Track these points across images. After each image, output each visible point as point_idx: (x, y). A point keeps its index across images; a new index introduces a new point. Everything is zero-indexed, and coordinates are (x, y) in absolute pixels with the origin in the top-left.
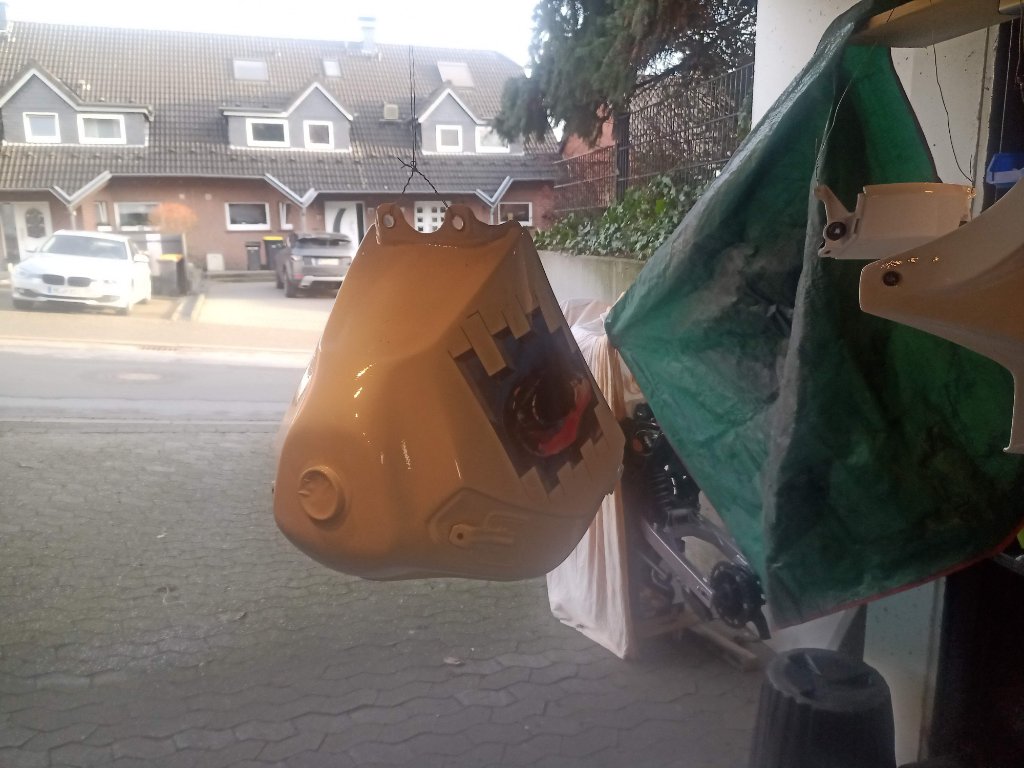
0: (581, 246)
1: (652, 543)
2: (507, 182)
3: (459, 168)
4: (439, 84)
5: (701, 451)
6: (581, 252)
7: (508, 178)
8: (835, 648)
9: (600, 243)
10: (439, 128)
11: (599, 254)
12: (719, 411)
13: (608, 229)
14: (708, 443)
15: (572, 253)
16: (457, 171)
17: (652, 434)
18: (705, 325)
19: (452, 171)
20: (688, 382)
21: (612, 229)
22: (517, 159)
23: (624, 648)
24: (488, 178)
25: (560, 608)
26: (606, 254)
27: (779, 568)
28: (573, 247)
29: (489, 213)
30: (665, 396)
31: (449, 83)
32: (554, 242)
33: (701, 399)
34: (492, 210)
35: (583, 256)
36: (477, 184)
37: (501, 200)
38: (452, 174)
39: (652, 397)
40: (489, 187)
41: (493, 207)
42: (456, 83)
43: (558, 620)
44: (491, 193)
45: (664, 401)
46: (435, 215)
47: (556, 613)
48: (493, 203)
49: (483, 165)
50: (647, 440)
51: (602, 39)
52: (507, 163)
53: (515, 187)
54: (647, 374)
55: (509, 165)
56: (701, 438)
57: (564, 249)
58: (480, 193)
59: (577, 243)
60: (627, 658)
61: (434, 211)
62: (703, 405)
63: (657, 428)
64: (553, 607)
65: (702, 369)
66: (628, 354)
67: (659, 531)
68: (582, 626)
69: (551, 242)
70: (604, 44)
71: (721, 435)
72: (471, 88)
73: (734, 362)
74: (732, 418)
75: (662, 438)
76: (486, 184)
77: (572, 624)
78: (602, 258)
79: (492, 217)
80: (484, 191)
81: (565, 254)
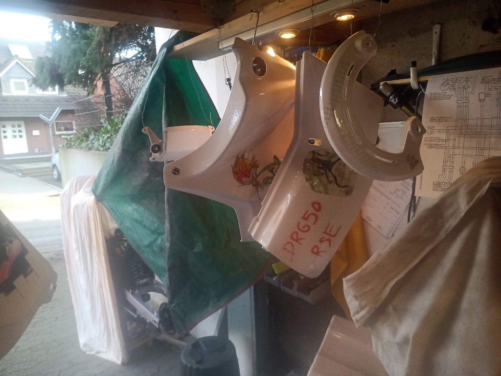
0: (90, 146)
1: (129, 300)
2: (58, 110)
3: (26, 103)
4: (10, 57)
5: (147, 249)
6: (90, 149)
7: (58, 108)
8: (216, 335)
9: (99, 145)
10: (12, 81)
11: (99, 150)
12: (153, 229)
13: (104, 137)
14: (150, 246)
15: (86, 150)
16: (26, 105)
17: (124, 244)
18: (138, 188)
19: (23, 104)
20: (136, 216)
21: (106, 137)
22: (63, 98)
23: (121, 358)
24: (46, 108)
25: (85, 345)
26: (103, 150)
27: (174, 306)
28: (86, 147)
29: (48, 127)
30: (127, 224)
31: (16, 56)
32: (77, 144)
33: (144, 224)
34: (50, 126)
35: (91, 151)
36: (40, 111)
37: (56, 120)
38: (23, 106)
39: (121, 225)
40: (47, 113)
41: (51, 124)
42: (20, 56)
43: (85, 352)
44: (49, 116)
45: (127, 227)
46: (14, 129)
47: (83, 349)
48: (50, 122)
49: (42, 101)
50: (122, 247)
51: (85, 41)
52: (58, 100)
53: (64, 113)
54: (118, 213)
55: (58, 101)
56: (146, 243)
57: (81, 148)
58: (41, 116)
59: (88, 145)
60: (123, 364)
61: (13, 126)
62: (145, 226)
63: (126, 241)
64: (81, 346)
65: (141, 209)
66: (106, 204)
67: (133, 294)
68: (98, 352)
69: (75, 144)
70: (86, 43)
71: (155, 240)
72: (32, 60)
73: (155, 205)
74: (159, 231)
75: (129, 245)
76: (45, 112)
77: (93, 353)
78: (101, 152)
79: (51, 129)
80: (44, 115)
81: (82, 151)
